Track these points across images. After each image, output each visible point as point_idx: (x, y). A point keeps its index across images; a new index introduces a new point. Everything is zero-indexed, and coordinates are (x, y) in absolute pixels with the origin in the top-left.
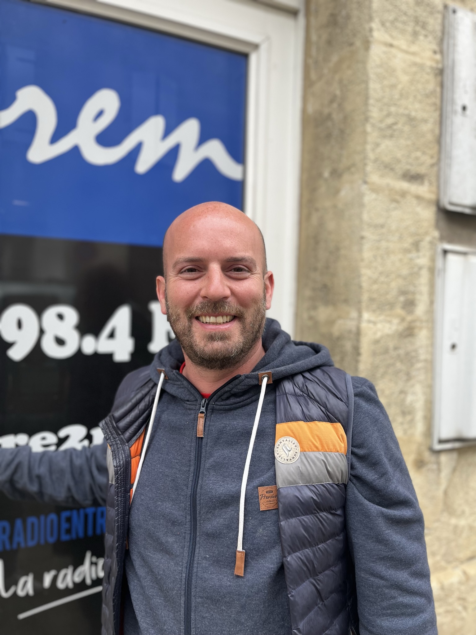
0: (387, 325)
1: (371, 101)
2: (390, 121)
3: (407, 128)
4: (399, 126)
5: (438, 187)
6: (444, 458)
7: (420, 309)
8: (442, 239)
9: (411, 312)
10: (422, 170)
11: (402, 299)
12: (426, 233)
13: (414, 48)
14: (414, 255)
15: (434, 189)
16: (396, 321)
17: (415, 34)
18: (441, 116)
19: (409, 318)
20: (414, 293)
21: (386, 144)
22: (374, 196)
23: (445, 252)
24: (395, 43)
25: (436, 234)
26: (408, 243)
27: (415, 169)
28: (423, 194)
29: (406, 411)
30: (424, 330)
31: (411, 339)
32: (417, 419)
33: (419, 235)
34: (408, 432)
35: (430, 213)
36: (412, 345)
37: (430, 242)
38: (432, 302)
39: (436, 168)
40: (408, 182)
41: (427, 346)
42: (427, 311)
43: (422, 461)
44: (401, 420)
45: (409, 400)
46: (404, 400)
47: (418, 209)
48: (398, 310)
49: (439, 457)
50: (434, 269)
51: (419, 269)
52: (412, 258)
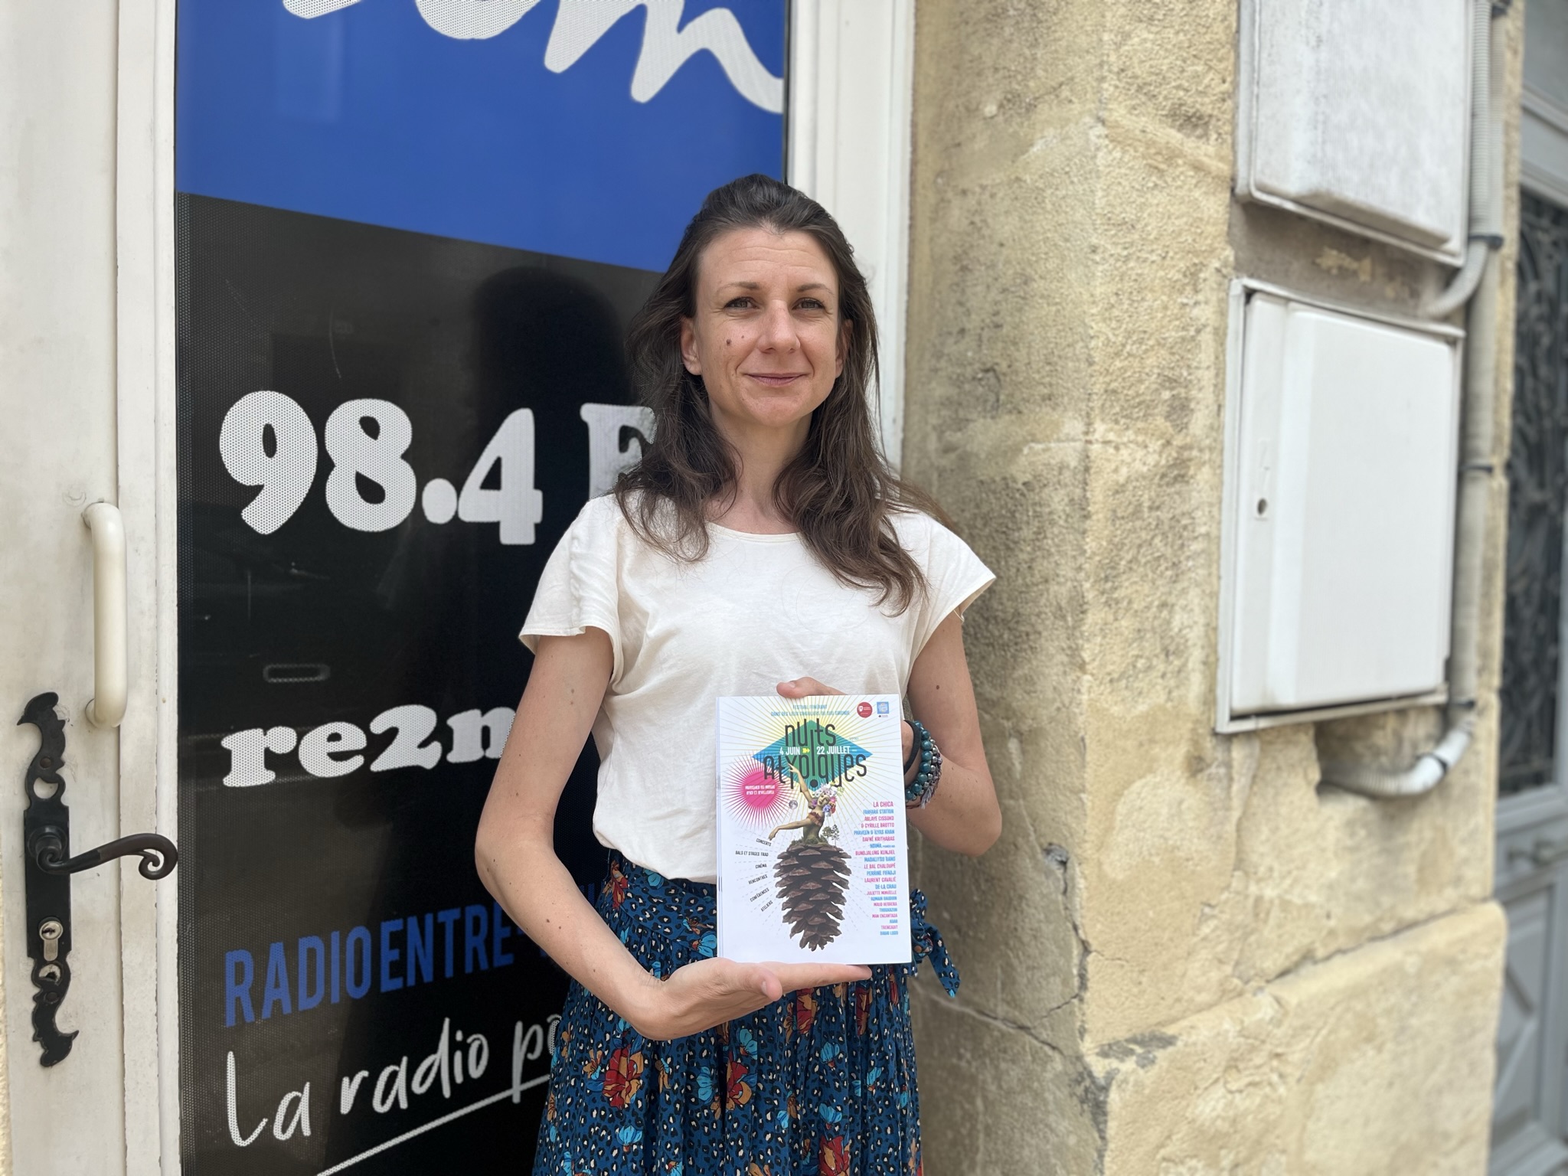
0: (1140, 453)
5: (1234, 148)
6: (1238, 752)
7: (1199, 422)
8: (1239, 268)
9: (1182, 428)
10: (1206, 106)
12: (1212, 251)
14: (1188, 297)
15: (1226, 151)
16: (1155, 445)
19: (1178, 441)
20: (1187, 385)
23: (1249, 294)
25: (1229, 253)
26: (1177, 269)
27: (1190, 104)
28: (1206, 160)
29: (1172, 648)
30: (1206, 469)
31: (1185, 488)
32: (1190, 665)
33: (1196, 253)
34: (1175, 694)
35: (1216, 208)
36: (1184, 501)
37: (1218, 270)
38: (1220, 407)
39: (1229, 103)
40: (1180, 129)
41: (1211, 505)
42: (1212, 428)
43: (1200, 759)
44: (1161, 667)
45: (1176, 623)
46: (1168, 622)
47: (1197, 194)
48: (1160, 421)
49: (1229, 750)
50: (1225, 334)
51: (1198, 331)
52: (1184, 305)
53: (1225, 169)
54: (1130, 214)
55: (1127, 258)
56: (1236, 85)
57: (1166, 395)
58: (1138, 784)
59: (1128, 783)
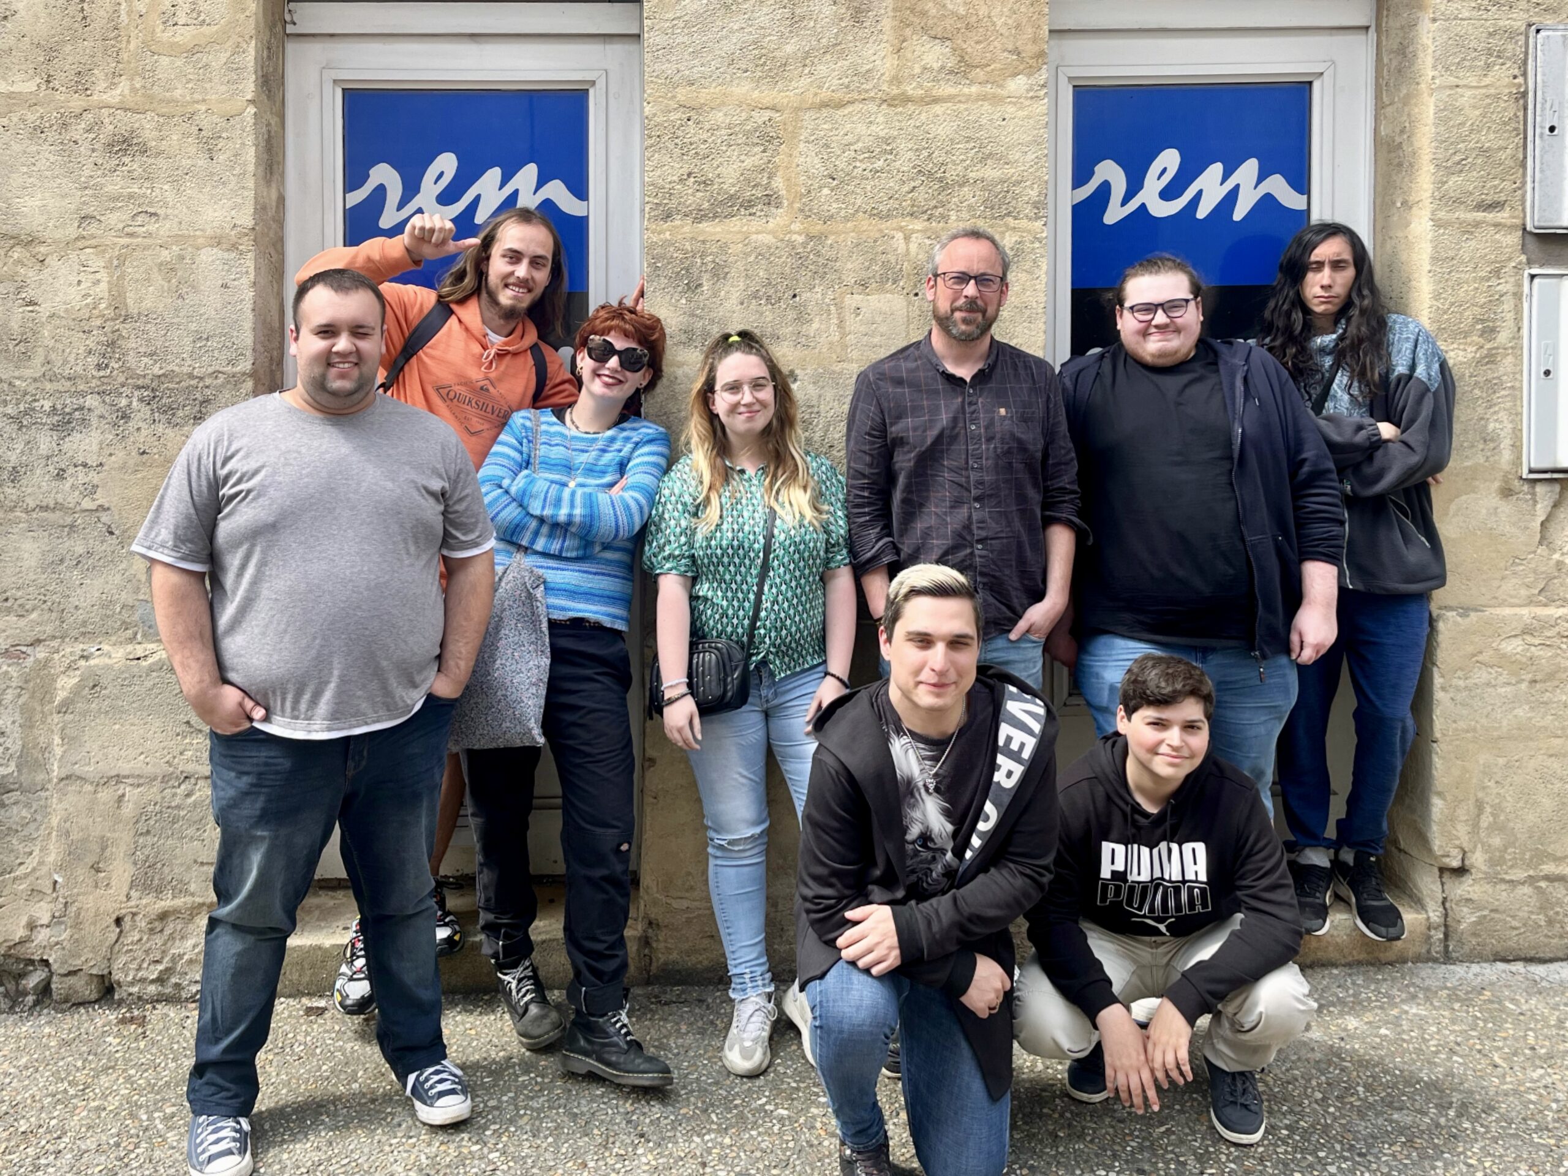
0: (1461, 353)
1: (1434, 144)
3: (1479, 161)
5: (1524, 211)
6: (1540, 489)
7: (1503, 337)
8: (1529, 263)
9: (1491, 339)
10: (1502, 197)
12: (1510, 259)
14: (1494, 282)
15: (1517, 213)
16: (1471, 350)
17: (1488, 66)
18: (1525, 139)
19: (1488, 346)
20: (1495, 320)
21: (1454, 181)
23: (1533, 277)
24: (1462, 83)
25: (1524, 258)
26: (1485, 271)
28: (1503, 221)
29: (1488, 438)
30: (1510, 359)
31: (1493, 366)
32: (1502, 446)
33: (1499, 262)
34: (1491, 459)
35: (1514, 239)
36: (1494, 372)
37: (1515, 267)
38: (1519, 329)
39: (1520, 192)
40: (1484, 211)
41: (1514, 373)
42: (1514, 338)
43: (1510, 490)
44: (1481, 446)
45: (1491, 426)
46: (1486, 426)
47: (1497, 236)
48: (1475, 338)
49: (1534, 488)
50: (1522, 295)
51: (1501, 296)
52: (1490, 286)
53: (1518, 221)
54: (1451, 254)
55: (1450, 272)
56: (1524, 183)
57: (1480, 326)
58: (1464, 498)
59: (1457, 497)
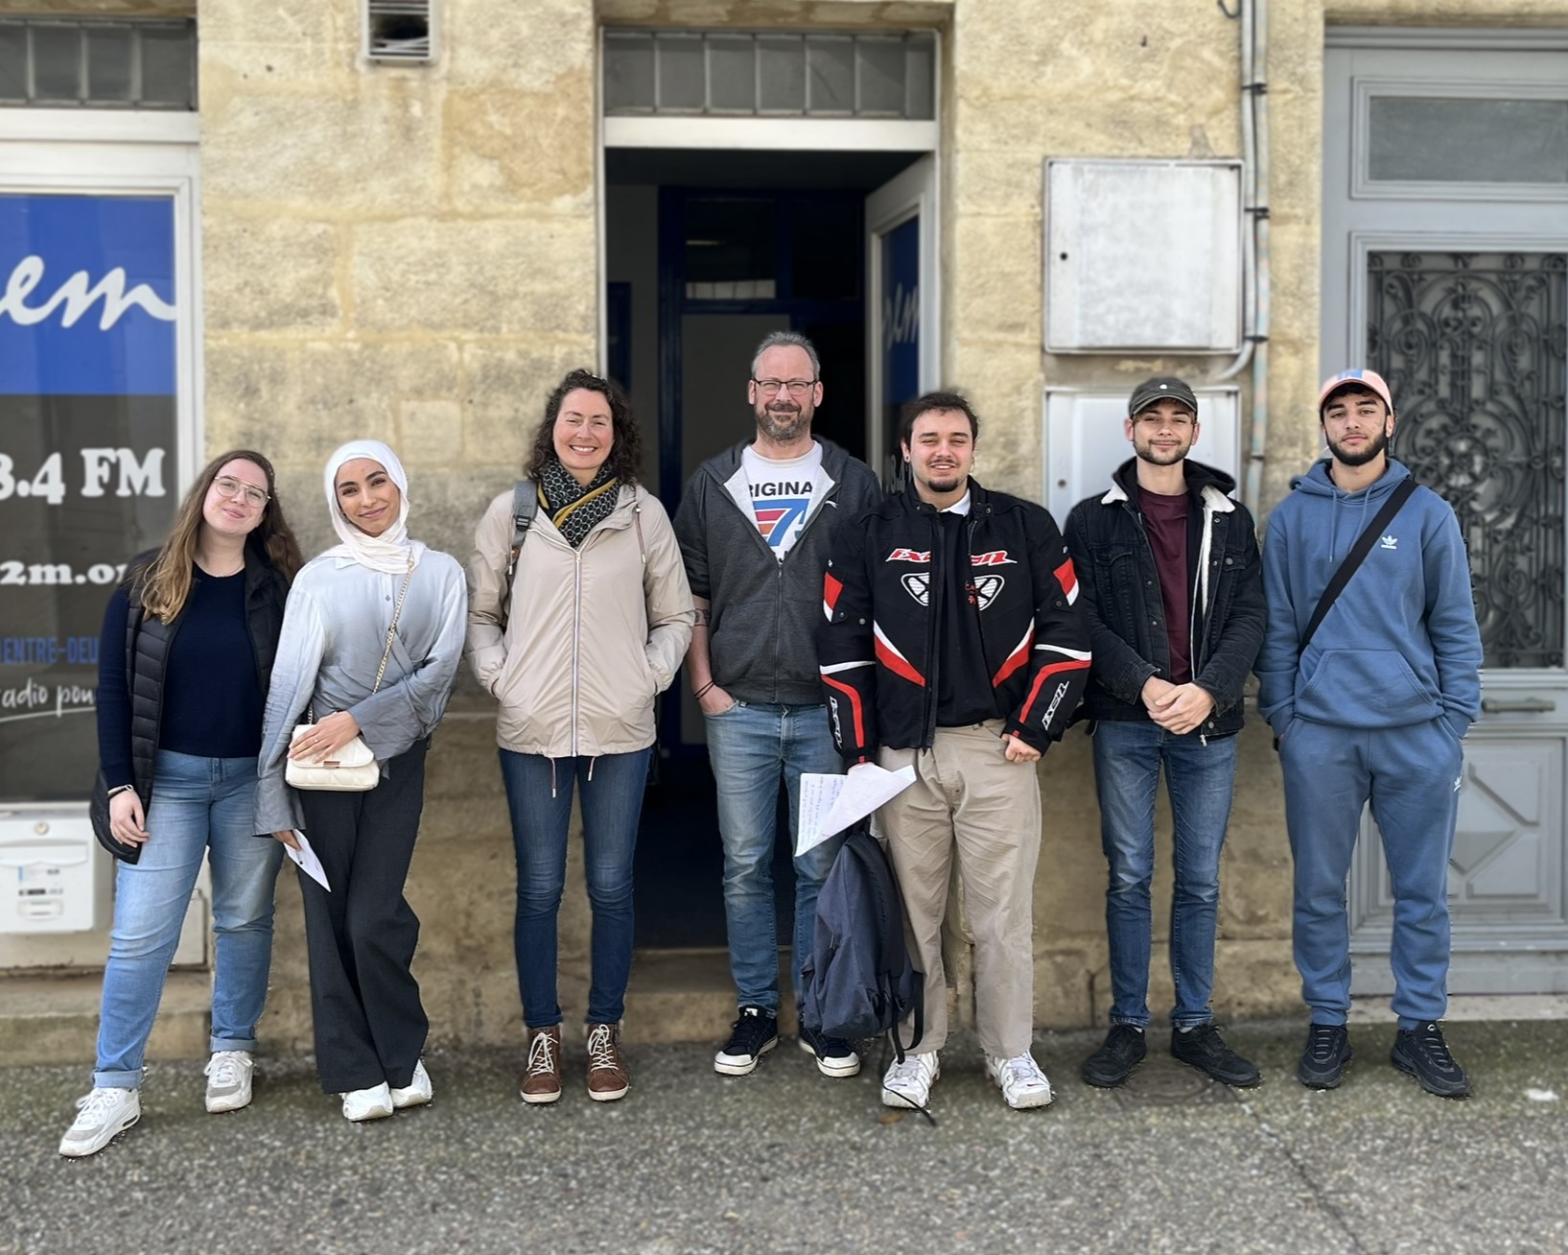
0: (985, 465)
1: (959, 268)
2: (979, 281)
3: (1000, 284)
4: (992, 283)
5: (1042, 332)
7: (1025, 449)
8: (1049, 380)
9: (1013, 452)
10: (1022, 319)
11: (1002, 439)
12: (1029, 377)
13: (1005, 210)
14: (1014, 398)
15: (1037, 334)
16: (994, 461)
17: (1008, 196)
18: (1043, 264)
19: (1010, 457)
20: (1016, 434)
21: (977, 303)
22: (965, 349)
23: (1049, 394)
24: (983, 211)
25: (1042, 376)
26: (1006, 388)
27: (1011, 320)
28: (1022, 341)
30: (1030, 470)
31: (1015, 476)
33: (1019, 379)
35: (1030, 359)
36: (1016, 482)
37: (1032, 385)
38: (1039, 441)
39: (1038, 315)
40: (1005, 331)
41: (1034, 483)
42: (1033, 450)
47: (1018, 355)
48: (998, 450)
50: (1040, 410)
51: (1022, 411)
52: (1011, 402)
53: (1037, 342)
54: (975, 371)
55: (974, 388)
56: (1042, 306)
